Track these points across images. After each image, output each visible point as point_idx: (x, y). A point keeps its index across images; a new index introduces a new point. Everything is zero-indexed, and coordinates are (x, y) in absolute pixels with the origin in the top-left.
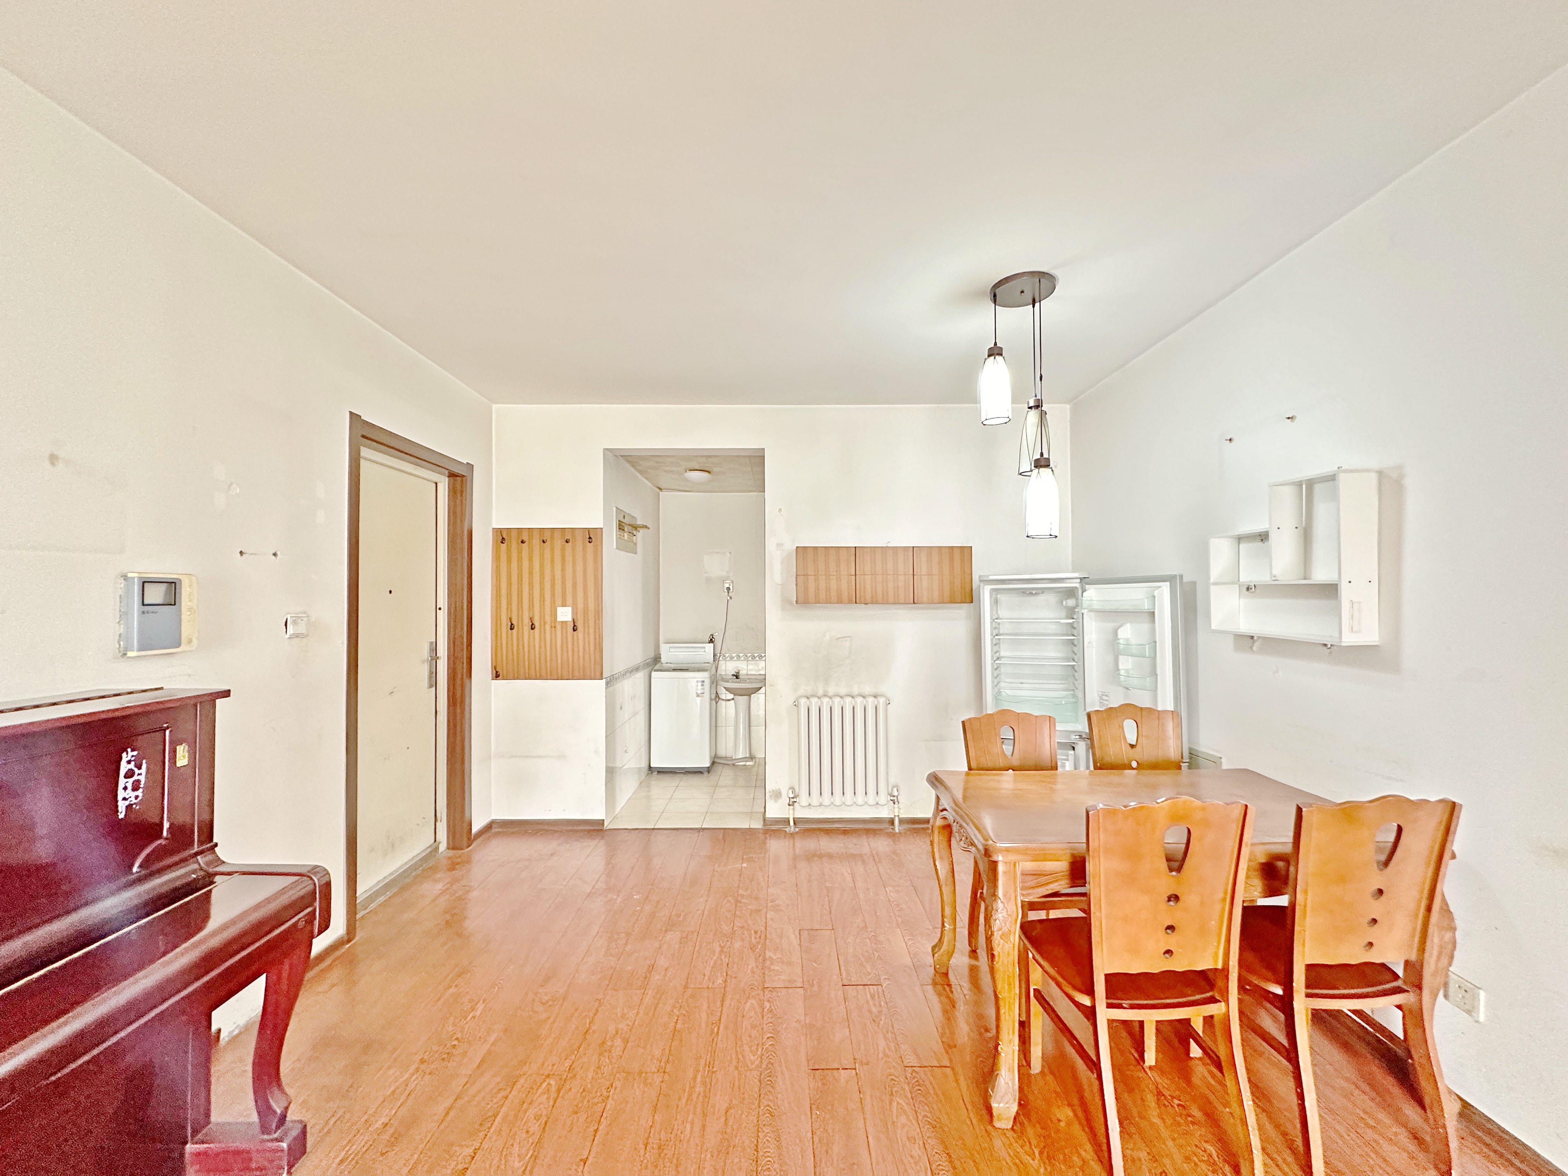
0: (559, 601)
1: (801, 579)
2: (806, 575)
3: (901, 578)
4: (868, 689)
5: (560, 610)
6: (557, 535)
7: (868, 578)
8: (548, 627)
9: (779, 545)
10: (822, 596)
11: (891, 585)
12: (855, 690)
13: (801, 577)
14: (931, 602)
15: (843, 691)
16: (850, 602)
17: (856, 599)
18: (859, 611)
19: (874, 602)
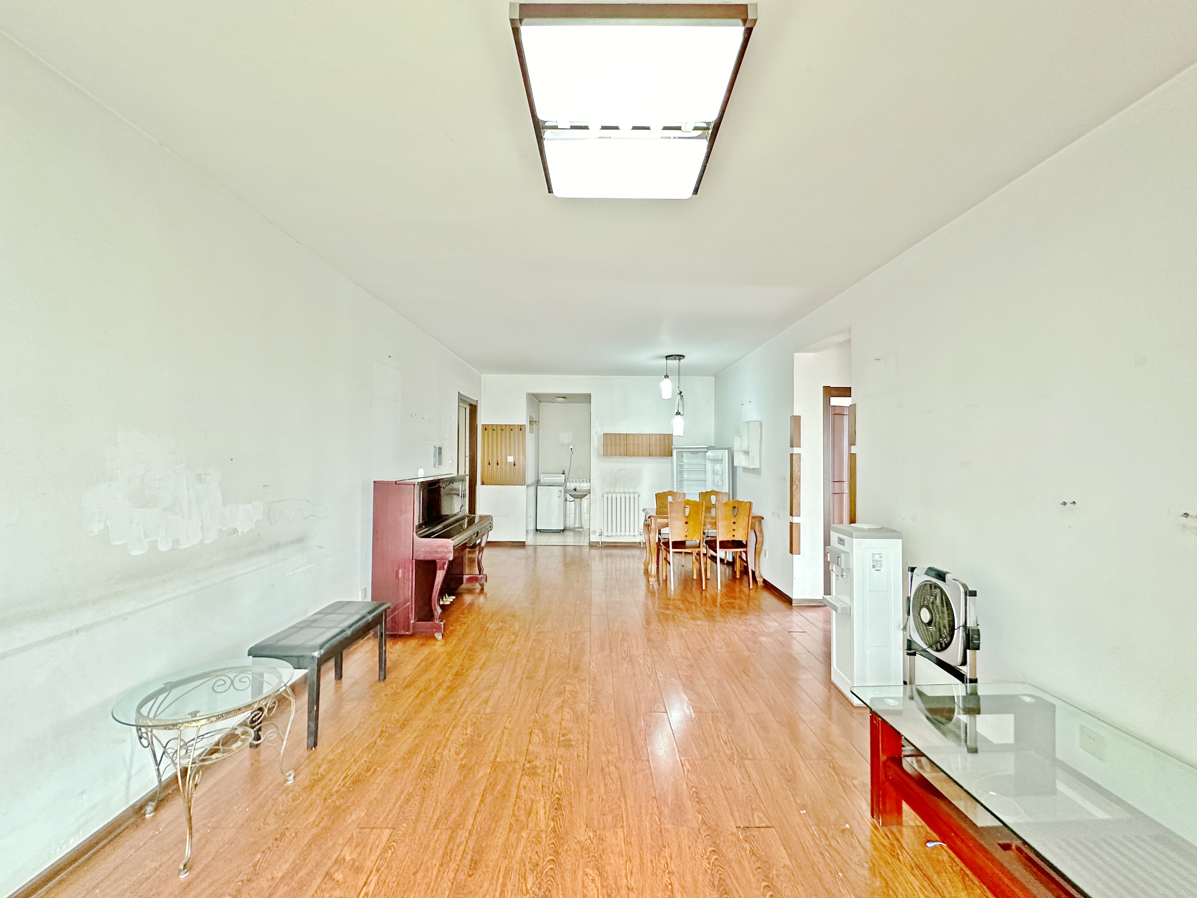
0: (508, 454)
1: (605, 446)
2: (607, 445)
3: (645, 446)
4: (631, 490)
5: (509, 458)
6: (508, 427)
7: (632, 446)
8: (504, 464)
9: (596, 432)
10: (613, 453)
11: (640, 450)
12: (626, 491)
13: (605, 445)
14: (656, 455)
15: (621, 491)
16: (624, 455)
17: (626, 454)
18: (629, 459)
19: (634, 455)
